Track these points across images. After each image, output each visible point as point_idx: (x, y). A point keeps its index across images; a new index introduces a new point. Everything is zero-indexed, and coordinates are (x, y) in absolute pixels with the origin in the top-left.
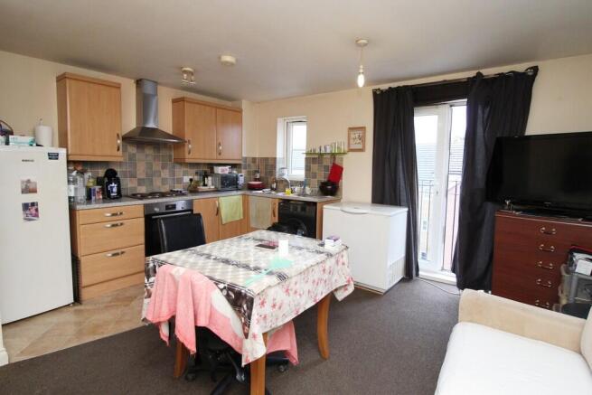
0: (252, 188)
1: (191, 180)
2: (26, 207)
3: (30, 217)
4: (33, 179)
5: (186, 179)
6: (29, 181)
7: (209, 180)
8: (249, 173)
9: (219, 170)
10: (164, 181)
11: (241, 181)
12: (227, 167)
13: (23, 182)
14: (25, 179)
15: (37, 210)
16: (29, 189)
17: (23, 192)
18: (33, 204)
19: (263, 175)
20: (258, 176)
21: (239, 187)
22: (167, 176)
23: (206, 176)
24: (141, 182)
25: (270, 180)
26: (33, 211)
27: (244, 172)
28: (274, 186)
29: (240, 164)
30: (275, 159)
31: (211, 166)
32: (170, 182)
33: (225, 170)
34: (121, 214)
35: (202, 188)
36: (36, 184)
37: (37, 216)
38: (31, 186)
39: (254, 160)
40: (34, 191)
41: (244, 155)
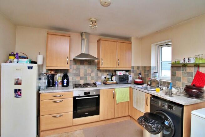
0: (136, 83)
1: (105, 78)
2: (16, 91)
3: (18, 96)
4: (20, 78)
5: (103, 77)
6: (18, 79)
7: (114, 78)
8: (135, 75)
9: (118, 73)
10: (92, 78)
11: (130, 79)
12: (123, 72)
13: (15, 80)
14: (17, 78)
15: (21, 93)
16: (18, 83)
17: (15, 84)
18: (20, 90)
19: (143, 76)
20: (140, 76)
21: (129, 82)
22: (94, 76)
23: (112, 76)
24: (81, 78)
25: (147, 80)
26: (19, 93)
27: (132, 74)
28: (149, 83)
29: (130, 70)
30: (150, 67)
31: (115, 71)
32: (95, 78)
33: (122, 73)
34: (62, 95)
35: (110, 82)
36: (21, 80)
37: (20, 95)
38: (19, 82)
39: (138, 68)
40: (20, 84)
41: (132, 65)
